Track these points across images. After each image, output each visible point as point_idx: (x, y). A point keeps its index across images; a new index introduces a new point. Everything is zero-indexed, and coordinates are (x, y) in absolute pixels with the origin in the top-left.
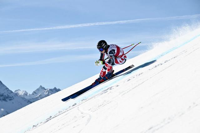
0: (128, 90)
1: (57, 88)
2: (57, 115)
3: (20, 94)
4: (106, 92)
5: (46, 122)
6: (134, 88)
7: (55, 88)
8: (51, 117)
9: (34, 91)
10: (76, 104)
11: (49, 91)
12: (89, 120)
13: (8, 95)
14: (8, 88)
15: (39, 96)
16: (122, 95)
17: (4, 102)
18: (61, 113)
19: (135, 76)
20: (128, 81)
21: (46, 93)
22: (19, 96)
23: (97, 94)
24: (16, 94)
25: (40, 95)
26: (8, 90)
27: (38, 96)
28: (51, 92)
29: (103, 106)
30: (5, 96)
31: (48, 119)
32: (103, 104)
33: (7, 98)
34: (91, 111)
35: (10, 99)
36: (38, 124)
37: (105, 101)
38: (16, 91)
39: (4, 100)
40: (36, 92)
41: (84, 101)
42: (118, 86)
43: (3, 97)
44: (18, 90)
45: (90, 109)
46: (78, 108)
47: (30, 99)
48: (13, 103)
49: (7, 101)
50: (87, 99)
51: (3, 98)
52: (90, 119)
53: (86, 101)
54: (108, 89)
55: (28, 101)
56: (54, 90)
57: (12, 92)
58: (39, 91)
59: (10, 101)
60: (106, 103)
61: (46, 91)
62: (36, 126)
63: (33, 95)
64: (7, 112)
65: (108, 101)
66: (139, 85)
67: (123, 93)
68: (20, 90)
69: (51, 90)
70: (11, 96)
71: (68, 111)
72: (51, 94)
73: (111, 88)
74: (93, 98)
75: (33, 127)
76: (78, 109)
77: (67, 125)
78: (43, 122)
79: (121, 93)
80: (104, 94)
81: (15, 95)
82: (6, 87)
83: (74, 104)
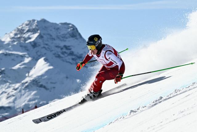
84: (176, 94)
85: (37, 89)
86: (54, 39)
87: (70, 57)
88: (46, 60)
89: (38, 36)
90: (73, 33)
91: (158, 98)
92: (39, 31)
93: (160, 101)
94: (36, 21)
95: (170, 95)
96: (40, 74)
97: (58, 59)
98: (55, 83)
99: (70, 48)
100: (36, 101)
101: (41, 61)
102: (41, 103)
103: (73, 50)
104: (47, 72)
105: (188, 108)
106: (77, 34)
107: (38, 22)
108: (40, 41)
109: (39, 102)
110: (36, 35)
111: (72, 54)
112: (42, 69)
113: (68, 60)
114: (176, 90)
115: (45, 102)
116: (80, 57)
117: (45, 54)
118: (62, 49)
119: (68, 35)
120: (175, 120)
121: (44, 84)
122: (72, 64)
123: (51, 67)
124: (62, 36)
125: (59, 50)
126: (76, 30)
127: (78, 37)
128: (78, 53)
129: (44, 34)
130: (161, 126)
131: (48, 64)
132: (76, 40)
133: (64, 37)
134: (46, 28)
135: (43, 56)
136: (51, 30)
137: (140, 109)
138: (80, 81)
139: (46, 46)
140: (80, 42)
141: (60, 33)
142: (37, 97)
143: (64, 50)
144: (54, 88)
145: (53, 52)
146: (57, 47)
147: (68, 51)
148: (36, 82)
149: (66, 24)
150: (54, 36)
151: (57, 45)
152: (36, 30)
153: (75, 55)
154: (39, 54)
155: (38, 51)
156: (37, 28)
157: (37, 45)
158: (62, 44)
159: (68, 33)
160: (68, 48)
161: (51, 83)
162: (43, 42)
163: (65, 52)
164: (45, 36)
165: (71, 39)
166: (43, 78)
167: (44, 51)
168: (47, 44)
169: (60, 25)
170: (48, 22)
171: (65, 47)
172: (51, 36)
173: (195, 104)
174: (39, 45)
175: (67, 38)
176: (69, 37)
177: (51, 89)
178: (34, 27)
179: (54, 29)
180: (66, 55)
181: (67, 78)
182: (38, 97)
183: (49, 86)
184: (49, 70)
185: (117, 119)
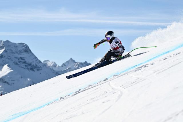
0: (164, 69)
1: (88, 62)
2: (86, 89)
3: (49, 65)
4: (140, 69)
5: (74, 95)
6: (170, 68)
7: (86, 62)
8: (80, 90)
9: (64, 63)
10: (107, 79)
11: (79, 64)
12: (120, 96)
13: (36, 64)
14: (37, 58)
15: (69, 69)
16: (157, 74)
17: (31, 71)
18: (91, 87)
19: (172, 56)
20: (164, 60)
21: (76, 66)
22: (47, 67)
23: (130, 71)
24: (45, 65)
25: (69, 67)
26: (36, 59)
27: (67, 69)
28: (81, 65)
29: (136, 84)
30: (33, 65)
31: (77, 92)
32: (135, 82)
33: (35, 67)
34: (123, 88)
35: (38, 69)
36: (65, 97)
37: (138, 78)
38: (45, 61)
39: (32, 69)
40: (66, 64)
41: (116, 77)
42: (153, 64)
43: (31, 66)
44: (47, 61)
45: (121, 85)
46: (110, 83)
47: (59, 71)
48: (41, 74)
49: (34, 71)
50: (120, 75)
51: (31, 68)
52: (122, 95)
53: (118, 77)
54: (142, 66)
55: (57, 73)
56: (85, 64)
57: (40, 62)
58: (69, 63)
59: (38, 71)
60: (139, 81)
61: (76, 64)
62: (64, 98)
63: (62, 68)
64: (33, 82)
65: (141, 79)
66: (175, 65)
67: (158, 72)
68: (49, 61)
69: (81, 63)
70: (39, 66)
71: (98, 85)
72: (81, 68)
73: (146, 66)
74: (127, 74)
75: (60, 99)
76: (110, 85)
77: (96, 100)
78: (72, 94)
79: (156, 72)
80: (137, 72)
81: (43, 66)
82: (35, 56)
83: (105, 79)
84: (89, 88)
85: (3, 84)
86: (14, 53)
87: (24, 64)
88: (8, 66)
89: (4, 51)
90: (26, 50)
91: (78, 90)
92: (5, 48)
93: (79, 92)
94: (3, 42)
95: (86, 88)
96: (5, 74)
97: (16, 65)
98: (14, 81)
99: (24, 59)
100: (2, 91)
101: (6, 67)
102: (5, 92)
103: (26, 60)
104: (9, 74)
105: (96, 97)
106: (29, 50)
107: (4, 42)
108: (5, 54)
109: (4, 92)
110: (3, 50)
111: (25, 62)
112: (6, 72)
113: (22, 67)
114: (89, 85)
115: (8, 92)
116: (30, 65)
117: (8, 62)
118: (19, 59)
119: (23, 51)
120: (88, 104)
121: (7, 81)
122: (25, 69)
123: (12, 71)
124: (19, 51)
125: (17, 60)
126: (28, 48)
127: (29, 52)
128: (29, 62)
129: (8, 50)
130: (79, 107)
131: (10, 68)
132: (28, 54)
133: (20, 52)
134: (9, 46)
135: (7, 64)
136: (12, 47)
137: (67, 97)
138: (30, 80)
139: (9, 57)
140: (30, 55)
141: (17, 49)
142: (2, 89)
143: (20, 60)
144: (14, 83)
145: (13, 61)
146: (16, 58)
147: (23, 61)
148: (2, 79)
149: (21, 44)
150: (14, 51)
151: (16, 57)
152: (3, 47)
153: (27, 63)
154: (4, 62)
155: (4, 60)
156: (3, 46)
157: (3, 56)
158: (19, 56)
159: (23, 49)
160: (23, 59)
161: (12, 80)
162: (7, 54)
163: (21, 62)
164: (8, 51)
165: (25, 53)
166: (7, 77)
167: (7, 60)
168: (9, 56)
169: (18, 44)
170: (10, 42)
171: (21, 58)
172: (12, 51)
173: (101, 94)
174: (5, 57)
175: (22, 53)
176: (23, 52)
177: (12, 84)
178: (1, 45)
179: (14, 46)
180: (21, 63)
181: (22, 77)
182: (4, 89)
183: (10, 82)
184: (11, 72)
185: (52, 103)
